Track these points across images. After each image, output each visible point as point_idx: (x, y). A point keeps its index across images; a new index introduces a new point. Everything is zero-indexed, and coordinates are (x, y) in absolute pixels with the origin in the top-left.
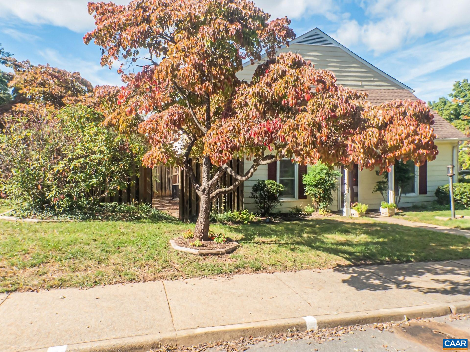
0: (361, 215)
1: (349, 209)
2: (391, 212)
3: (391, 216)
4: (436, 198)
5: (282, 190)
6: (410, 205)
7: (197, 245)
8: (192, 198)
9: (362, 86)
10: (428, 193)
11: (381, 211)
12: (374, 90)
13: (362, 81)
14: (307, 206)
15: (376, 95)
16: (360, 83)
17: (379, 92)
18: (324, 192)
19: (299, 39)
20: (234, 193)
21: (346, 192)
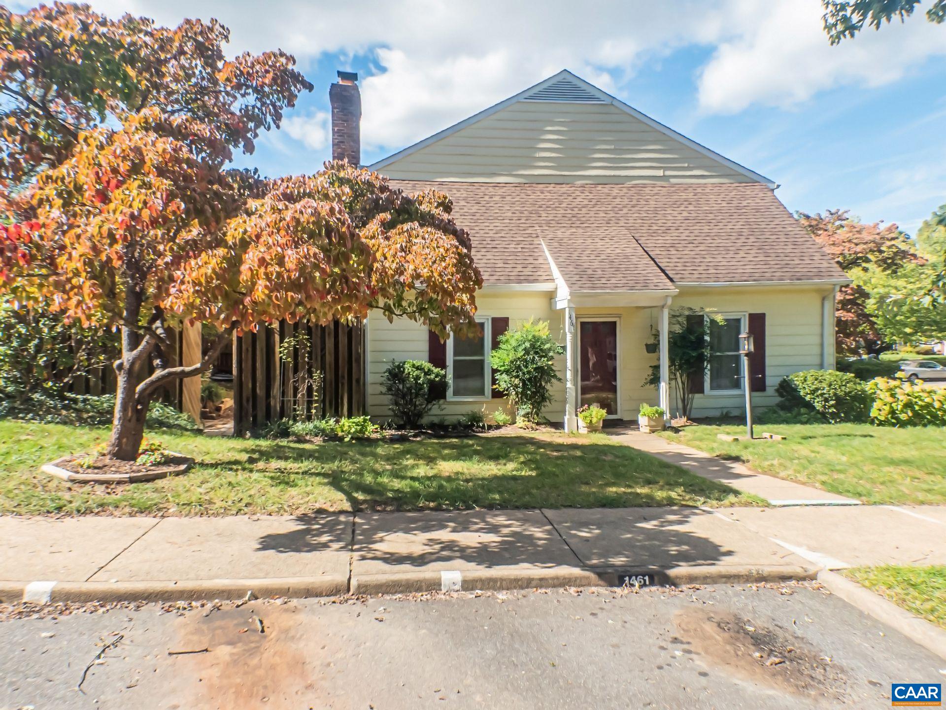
0: (592, 428)
1: (574, 417)
2: (653, 423)
3: (653, 432)
4: (778, 399)
5: (437, 379)
6: (717, 414)
7: (85, 467)
8: (258, 391)
9: (664, 178)
10: (767, 388)
11: (640, 422)
12: (690, 186)
13: (665, 169)
14: (498, 410)
15: (691, 196)
16: (660, 173)
17: (699, 190)
18: (524, 384)
19: (531, 93)
20: (343, 384)
21: (569, 385)
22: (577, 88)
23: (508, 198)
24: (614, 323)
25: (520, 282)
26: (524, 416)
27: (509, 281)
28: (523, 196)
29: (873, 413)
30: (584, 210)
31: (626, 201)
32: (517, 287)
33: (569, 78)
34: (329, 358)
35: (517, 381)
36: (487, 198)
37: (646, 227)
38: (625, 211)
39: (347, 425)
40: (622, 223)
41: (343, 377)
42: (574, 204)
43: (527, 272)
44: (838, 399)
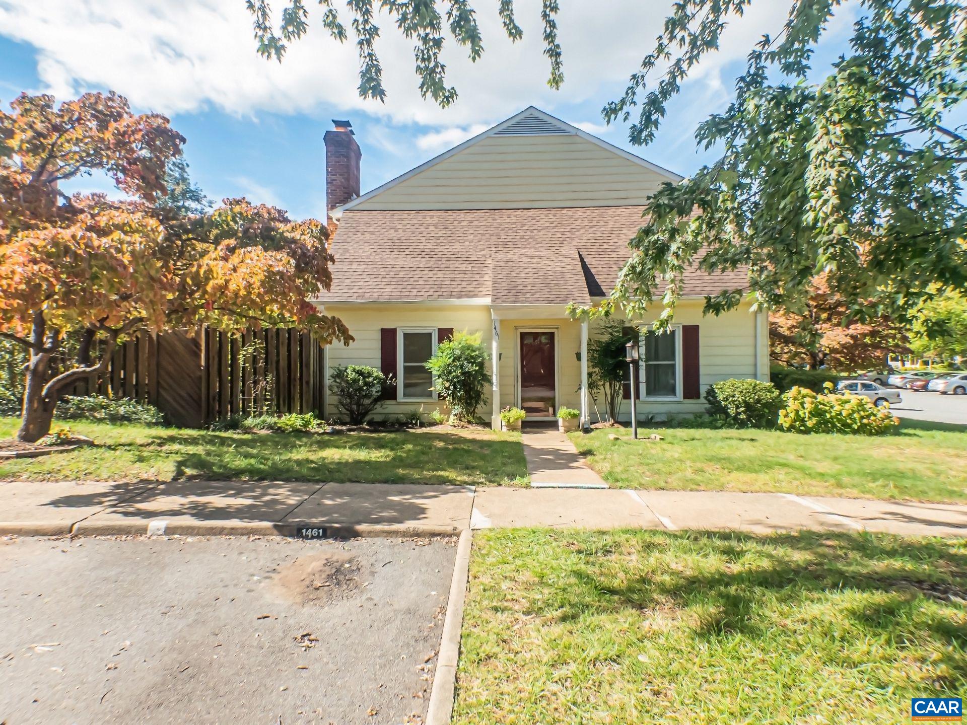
1: (499, 416)
2: (569, 424)
3: (568, 431)
10: (701, 396)
11: (558, 423)
18: (455, 388)
19: (500, 129)
20: (294, 386)
21: (495, 388)
22: (544, 122)
23: (476, 223)
24: (553, 333)
25: (460, 297)
26: (455, 415)
27: (451, 296)
28: (490, 220)
29: (781, 420)
30: (543, 232)
31: (586, 222)
32: (456, 301)
33: (537, 114)
34: (283, 363)
35: (447, 384)
36: (456, 223)
37: (597, 245)
38: (582, 231)
39: (292, 420)
40: (574, 243)
41: (295, 380)
42: (535, 227)
43: (469, 288)
44: (747, 405)
